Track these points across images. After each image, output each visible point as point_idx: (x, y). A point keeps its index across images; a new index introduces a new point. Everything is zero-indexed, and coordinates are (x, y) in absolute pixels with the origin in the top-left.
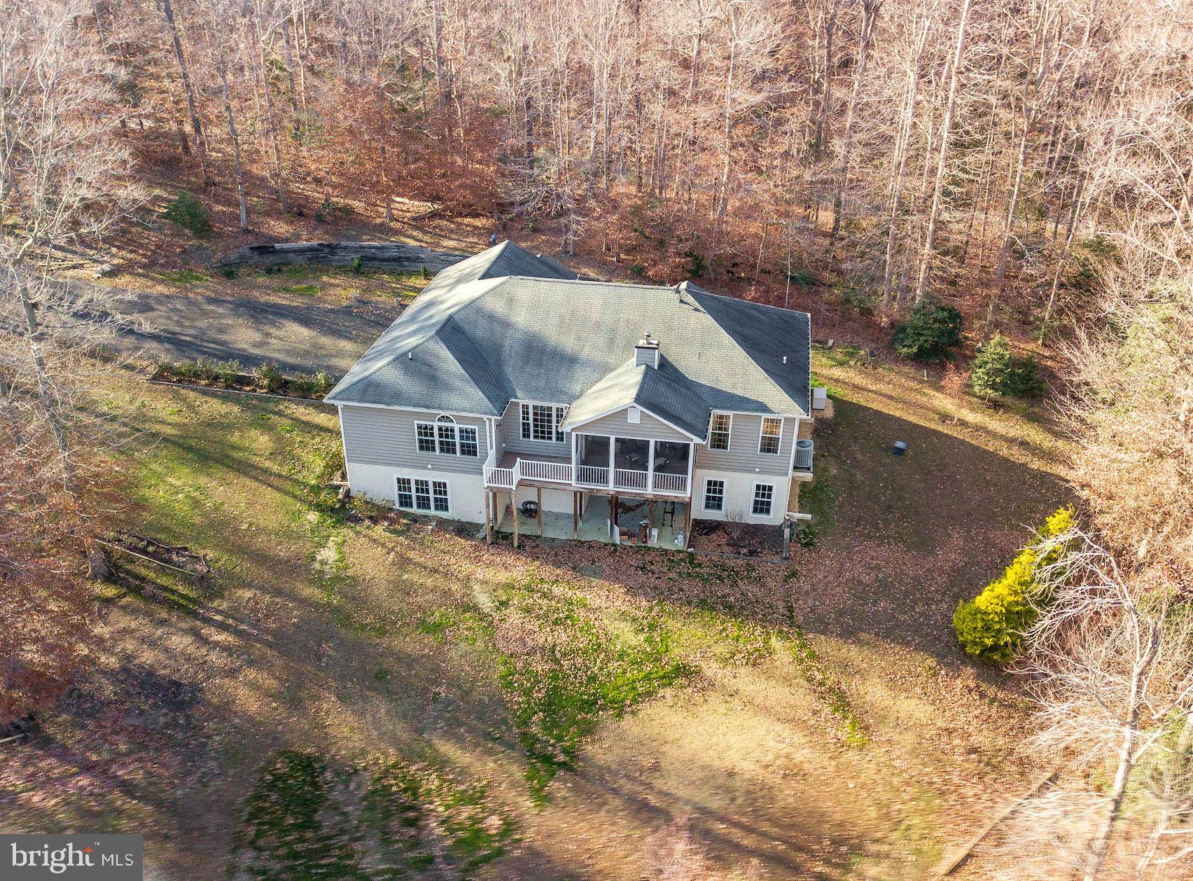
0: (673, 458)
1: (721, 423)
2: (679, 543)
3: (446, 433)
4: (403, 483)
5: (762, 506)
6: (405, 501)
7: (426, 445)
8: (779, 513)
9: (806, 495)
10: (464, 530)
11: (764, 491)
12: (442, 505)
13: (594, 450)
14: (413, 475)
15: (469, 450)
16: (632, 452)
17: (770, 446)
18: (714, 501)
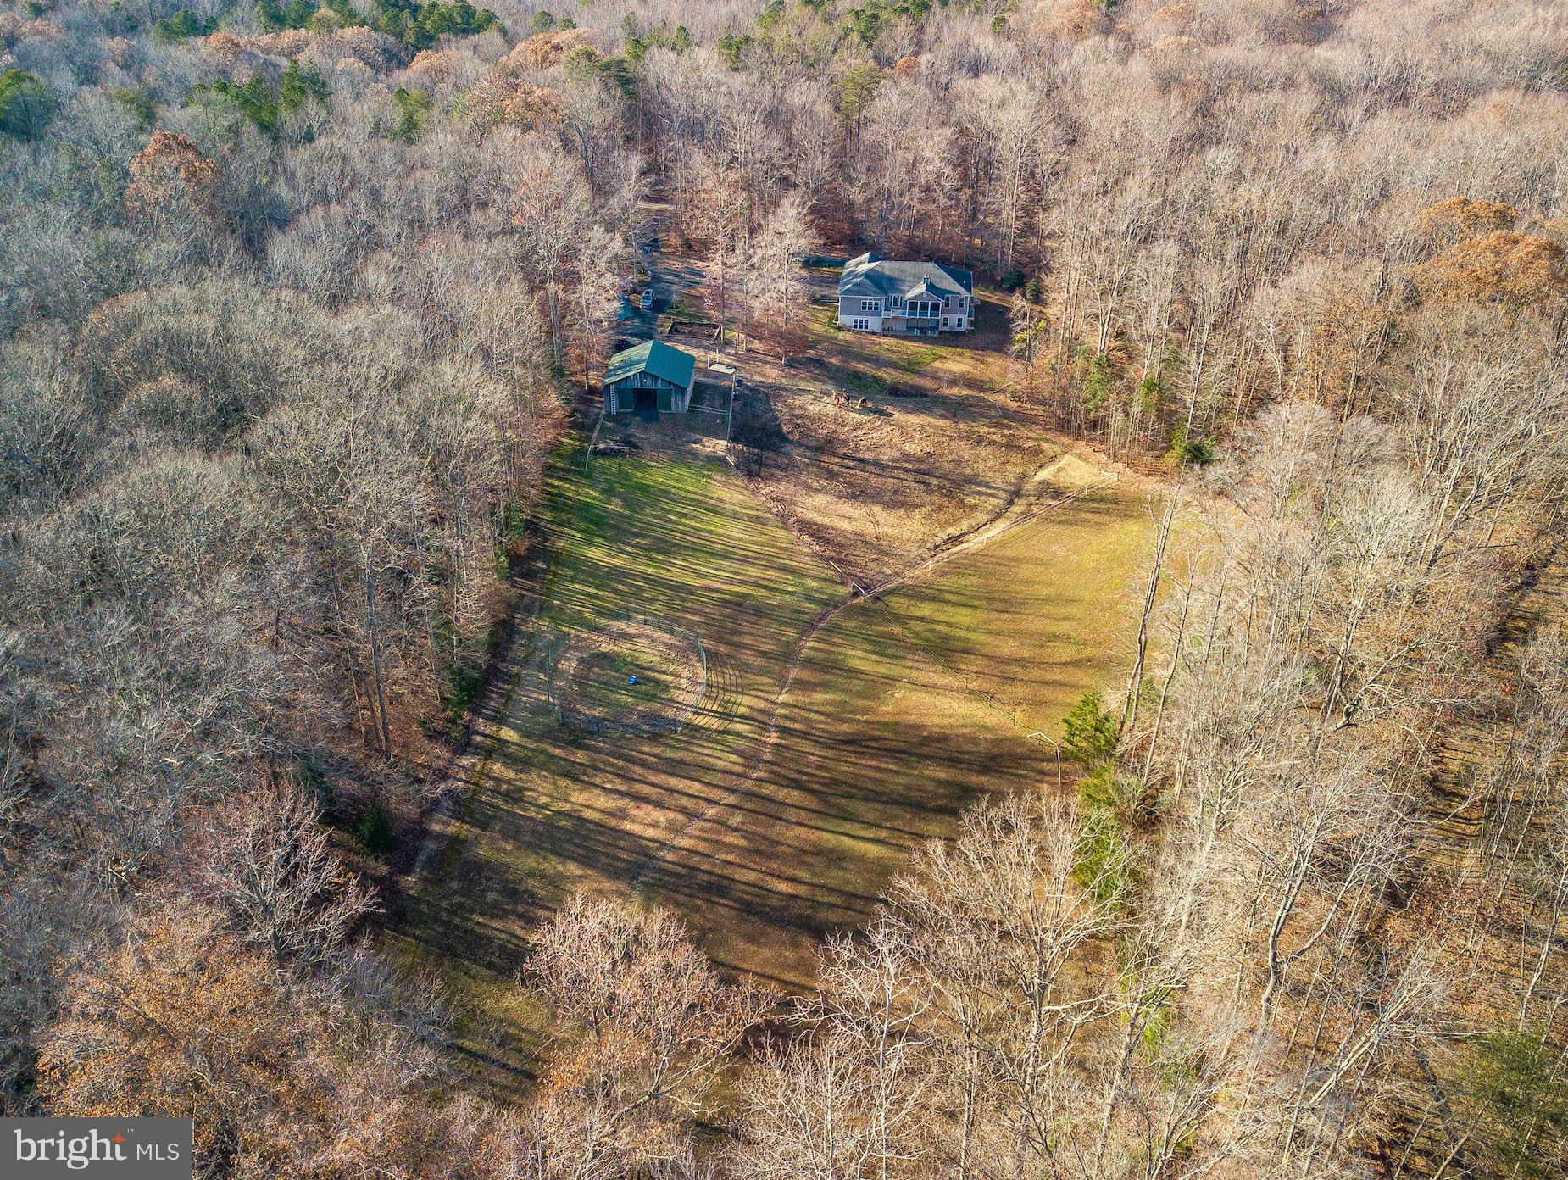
0: (935, 307)
1: (948, 299)
2: (936, 334)
3: (870, 304)
4: (856, 321)
5: (959, 325)
6: (855, 326)
7: (864, 308)
8: (965, 327)
9: (972, 323)
10: (874, 333)
11: (960, 320)
12: (866, 327)
13: (913, 306)
14: (858, 318)
15: (876, 309)
16: (924, 307)
17: (961, 305)
18: (945, 325)
